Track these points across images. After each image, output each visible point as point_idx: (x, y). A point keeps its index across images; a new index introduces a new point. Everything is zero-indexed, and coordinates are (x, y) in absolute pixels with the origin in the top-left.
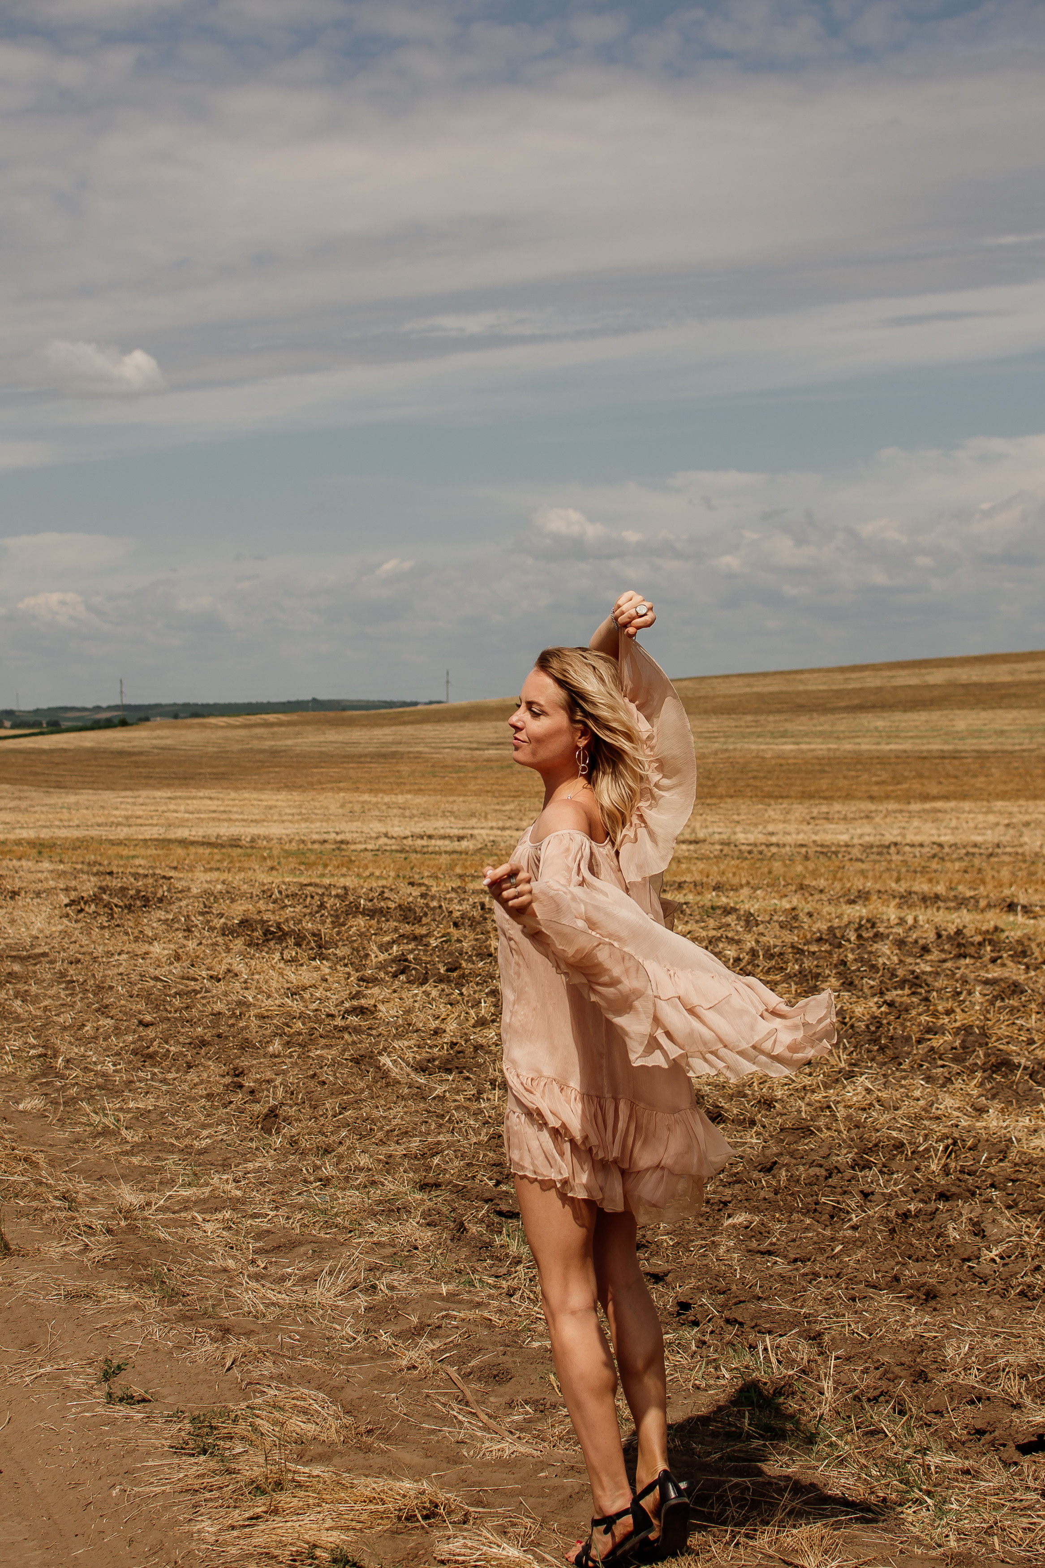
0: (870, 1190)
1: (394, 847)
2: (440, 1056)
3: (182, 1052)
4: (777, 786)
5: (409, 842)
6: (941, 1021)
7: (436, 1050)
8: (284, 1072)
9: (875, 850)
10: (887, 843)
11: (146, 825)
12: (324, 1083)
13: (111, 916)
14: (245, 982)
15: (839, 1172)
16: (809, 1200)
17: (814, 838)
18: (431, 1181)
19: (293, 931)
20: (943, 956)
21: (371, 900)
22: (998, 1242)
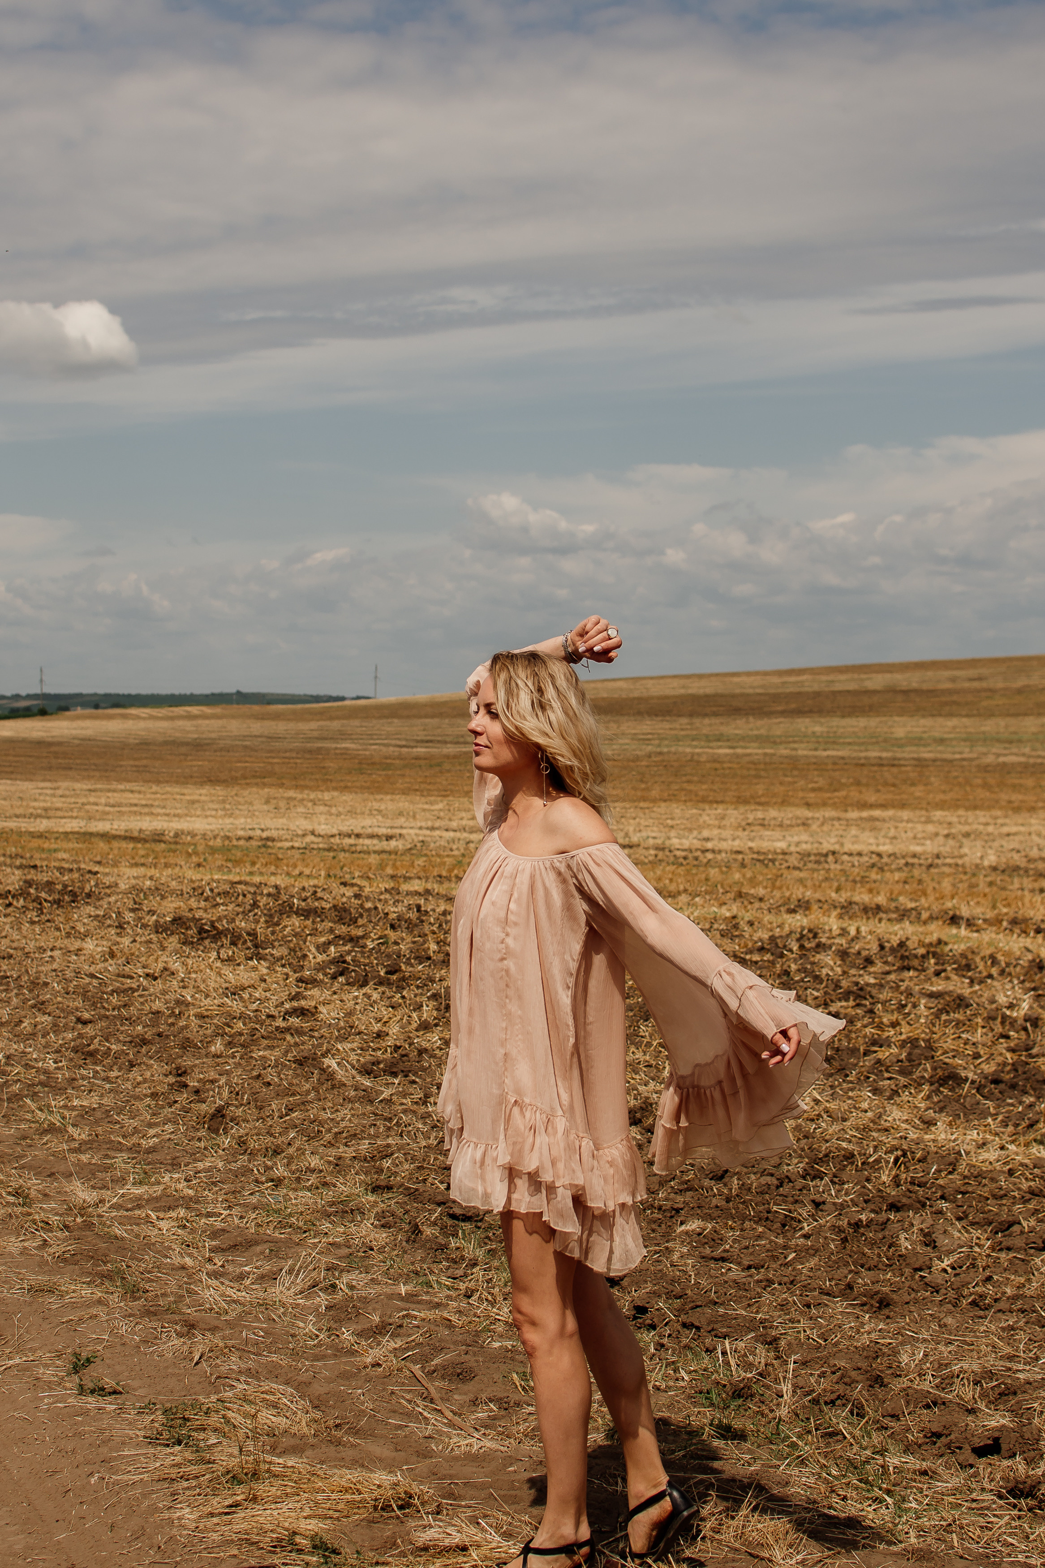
0: (821, 1200)
1: (321, 846)
2: (385, 1060)
3: (123, 1051)
4: (711, 790)
5: (336, 840)
6: (886, 1034)
7: (379, 1053)
8: (228, 1073)
9: (812, 858)
10: (824, 851)
11: (65, 817)
12: (269, 1084)
13: (41, 911)
14: (183, 981)
15: (790, 1181)
16: (761, 1208)
17: (751, 844)
18: (383, 1183)
19: (228, 929)
20: (887, 968)
21: (304, 900)
22: (949, 1253)
